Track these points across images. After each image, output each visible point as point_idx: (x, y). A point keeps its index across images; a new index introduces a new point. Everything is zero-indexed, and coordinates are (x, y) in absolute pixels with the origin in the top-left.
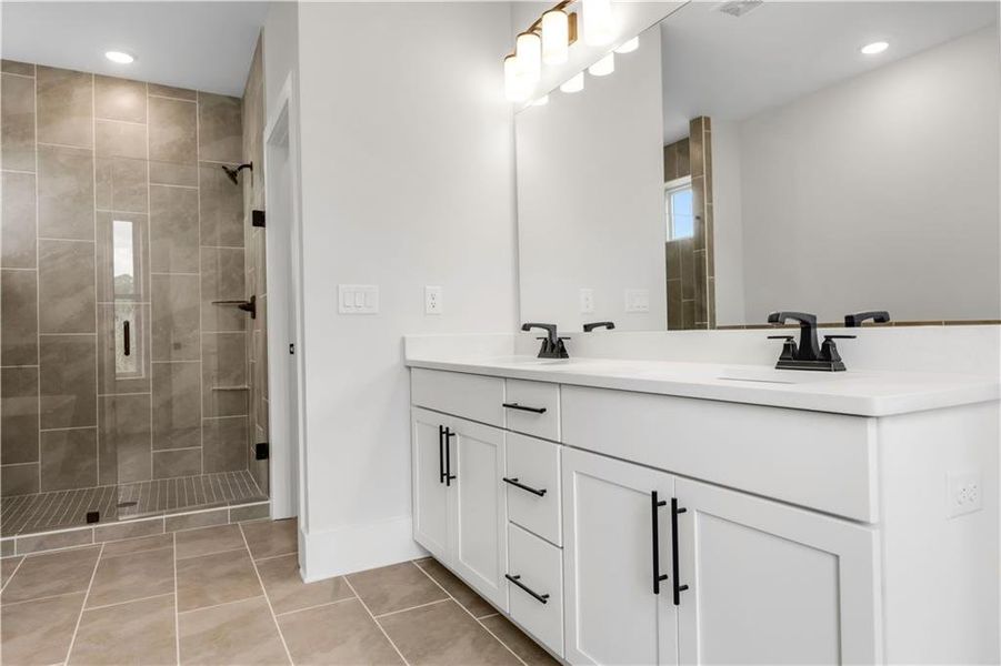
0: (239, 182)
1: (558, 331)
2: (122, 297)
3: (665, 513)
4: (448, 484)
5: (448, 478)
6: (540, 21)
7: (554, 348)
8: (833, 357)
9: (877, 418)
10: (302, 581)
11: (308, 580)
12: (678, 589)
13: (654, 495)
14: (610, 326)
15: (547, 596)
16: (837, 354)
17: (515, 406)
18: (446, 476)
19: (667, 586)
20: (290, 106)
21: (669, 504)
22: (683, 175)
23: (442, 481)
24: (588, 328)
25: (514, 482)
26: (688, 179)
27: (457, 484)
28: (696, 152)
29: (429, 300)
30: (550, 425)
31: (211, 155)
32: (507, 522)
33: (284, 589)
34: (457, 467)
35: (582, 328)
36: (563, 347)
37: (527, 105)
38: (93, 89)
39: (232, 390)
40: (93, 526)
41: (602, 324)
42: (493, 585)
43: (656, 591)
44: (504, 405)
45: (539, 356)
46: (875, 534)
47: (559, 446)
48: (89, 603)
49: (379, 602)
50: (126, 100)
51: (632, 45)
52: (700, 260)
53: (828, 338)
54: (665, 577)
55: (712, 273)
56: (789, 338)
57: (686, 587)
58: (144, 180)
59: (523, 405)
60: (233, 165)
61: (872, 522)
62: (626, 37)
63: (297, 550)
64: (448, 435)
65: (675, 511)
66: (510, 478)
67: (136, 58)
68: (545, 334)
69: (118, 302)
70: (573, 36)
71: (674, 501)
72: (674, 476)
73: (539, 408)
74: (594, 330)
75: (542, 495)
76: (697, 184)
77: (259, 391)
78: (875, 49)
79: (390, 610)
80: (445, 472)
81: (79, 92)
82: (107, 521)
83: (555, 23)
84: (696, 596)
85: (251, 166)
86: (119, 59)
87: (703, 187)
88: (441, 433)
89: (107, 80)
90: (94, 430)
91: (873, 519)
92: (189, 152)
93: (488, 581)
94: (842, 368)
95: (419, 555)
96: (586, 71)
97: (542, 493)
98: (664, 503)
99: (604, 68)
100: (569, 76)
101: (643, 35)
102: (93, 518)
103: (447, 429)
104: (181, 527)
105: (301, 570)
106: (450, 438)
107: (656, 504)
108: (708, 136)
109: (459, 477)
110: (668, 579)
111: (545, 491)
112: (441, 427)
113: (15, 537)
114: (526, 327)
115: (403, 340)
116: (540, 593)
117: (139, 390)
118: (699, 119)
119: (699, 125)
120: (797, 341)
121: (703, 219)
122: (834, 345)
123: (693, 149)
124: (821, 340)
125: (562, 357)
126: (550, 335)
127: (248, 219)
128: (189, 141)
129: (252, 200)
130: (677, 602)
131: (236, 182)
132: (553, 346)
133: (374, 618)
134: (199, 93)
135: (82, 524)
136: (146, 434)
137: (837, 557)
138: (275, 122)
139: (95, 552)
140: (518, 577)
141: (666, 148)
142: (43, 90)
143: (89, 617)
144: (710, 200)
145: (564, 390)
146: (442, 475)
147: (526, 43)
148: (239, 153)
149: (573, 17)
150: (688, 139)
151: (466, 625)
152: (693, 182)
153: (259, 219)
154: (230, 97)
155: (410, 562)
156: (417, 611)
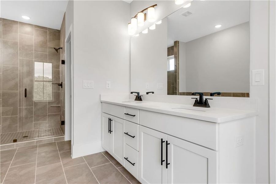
0: (59, 52)
1: (140, 94)
3: (164, 144)
4: (111, 133)
5: (111, 132)
6: (137, 15)
7: (139, 98)
8: (207, 104)
9: (219, 123)
10: (71, 158)
11: (73, 158)
12: (167, 164)
13: (162, 139)
14: (153, 93)
15: (134, 164)
16: (208, 103)
17: (127, 114)
18: (110, 131)
19: (164, 163)
20: (71, 34)
21: (166, 142)
22: (172, 55)
23: (109, 132)
24: (147, 93)
25: (127, 134)
26: (173, 56)
27: (113, 133)
28: (175, 49)
29: (107, 85)
30: (136, 119)
31: (51, 45)
32: (125, 144)
33: (66, 160)
34: (113, 129)
36: (141, 98)
37: (134, 36)
38: (19, 25)
39: (56, 106)
40: (15, 143)
41: (151, 92)
42: (122, 160)
43: (162, 164)
44: (125, 114)
45: (135, 100)
46: (217, 153)
47: (138, 125)
48: (11, 165)
50: (28, 29)
51: (160, 22)
52: (176, 76)
53: (206, 99)
54: (164, 161)
55: (178, 79)
56: (197, 99)
57: (169, 164)
58: (33, 50)
59: (130, 114)
60: (57, 48)
61: (216, 150)
62: (158, 20)
63: (71, 149)
64: (111, 120)
65: (167, 144)
66: (126, 133)
68: (136, 94)
70: (145, 19)
71: (167, 142)
72: (167, 135)
73: (133, 115)
74: (149, 94)
75: (134, 138)
76: (175, 58)
77: (63, 107)
78: (218, 26)
79: (95, 166)
80: (110, 130)
81: (15, 26)
82: (19, 142)
83: (141, 16)
84: (172, 166)
85: (62, 48)
87: (177, 59)
88: (109, 120)
89: (22, 24)
90: (17, 116)
91: (217, 149)
92: (45, 44)
93: (120, 158)
94: (209, 107)
95: (103, 151)
96: (148, 28)
97: (134, 137)
98: (164, 142)
99: (153, 28)
100: (144, 29)
101: (163, 20)
102: (15, 141)
103: (111, 119)
104: (40, 143)
105: (72, 155)
106: (111, 121)
107: (162, 142)
108: (178, 46)
109: (113, 131)
110: (165, 161)
111: (134, 136)
112: (109, 118)
114: (132, 93)
115: (100, 95)
116: (133, 163)
118: (176, 41)
119: (176, 43)
120: (198, 99)
121: (177, 66)
122: (207, 101)
123: (175, 48)
124: (204, 100)
125: (141, 101)
126: (138, 95)
127: (61, 62)
128: (45, 41)
129: (62, 57)
130: (167, 168)
131: (58, 52)
132: (138, 98)
133: (90, 168)
134: (49, 28)
135: (12, 143)
137: (208, 159)
138: (67, 37)
139: (15, 150)
140: (127, 158)
141: (168, 48)
142: (4, 25)
143: (11, 169)
144: (178, 61)
145: (140, 111)
146: (109, 131)
147: (134, 20)
148: (59, 45)
149: (145, 14)
150: (173, 46)
151: (114, 170)
152: (174, 57)
153: (63, 62)
154: (57, 30)
155: (101, 152)
156: (102, 166)
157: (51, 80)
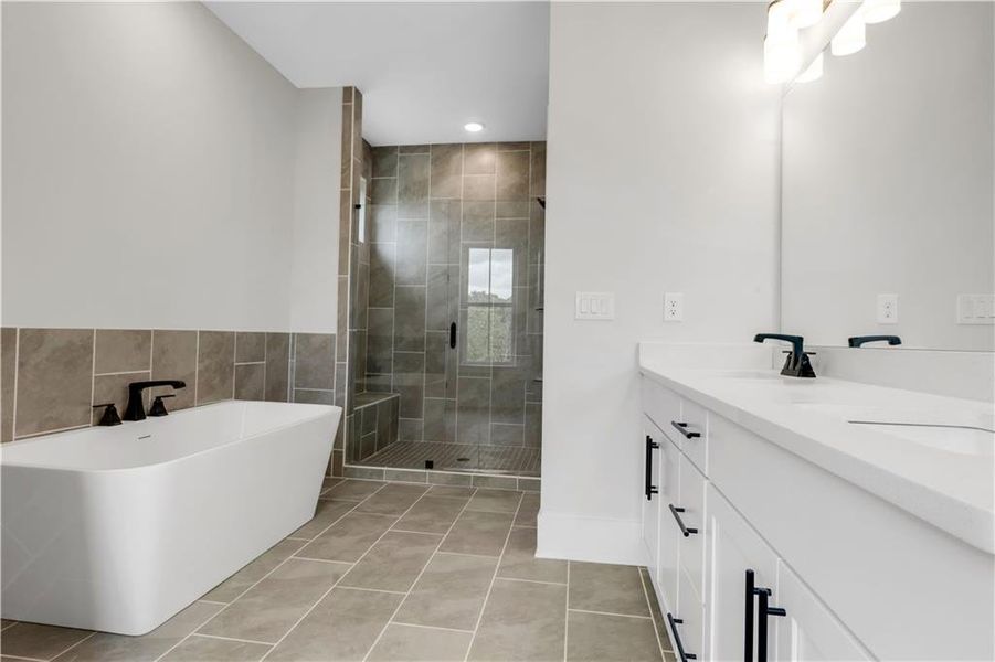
1: (804, 343)
2: (473, 305)
4: (649, 499)
5: (650, 493)
11: (536, 556)
14: (895, 341)
15: (692, 656)
23: (647, 493)
24: (854, 342)
27: (659, 499)
29: (668, 308)
33: (517, 557)
34: (658, 482)
35: (847, 344)
36: (809, 364)
38: (462, 154)
40: (429, 471)
45: (783, 373)
49: (578, 596)
50: (487, 158)
58: (492, 216)
64: (652, 447)
66: (675, 507)
67: (484, 125)
69: (470, 309)
74: (863, 345)
79: (587, 607)
81: (455, 159)
82: (438, 470)
86: (474, 130)
88: (647, 444)
89: (472, 146)
92: (523, 191)
102: (429, 465)
103: (651, 440)
104: (483, 485)
106: (653, 450)
107: (751, 589)
109: (660, 493)
112: (648, 438)
113: (385, 468)
114: (760, 338)
115: (638, 346)
117: (483, 375)
125: (808, 376)
126: (795, 348)
128: (524, 182)
132: (798, 362)
133: (567, 610)
134: (532, 143)
135: (422, 468)
136: (486, 409)
139: (423, 489)
140: (681, 622)
142: (435, 162)
146: (648, 487)
155: (636, 567)
156: (609, 619)
157: (510, 302)
